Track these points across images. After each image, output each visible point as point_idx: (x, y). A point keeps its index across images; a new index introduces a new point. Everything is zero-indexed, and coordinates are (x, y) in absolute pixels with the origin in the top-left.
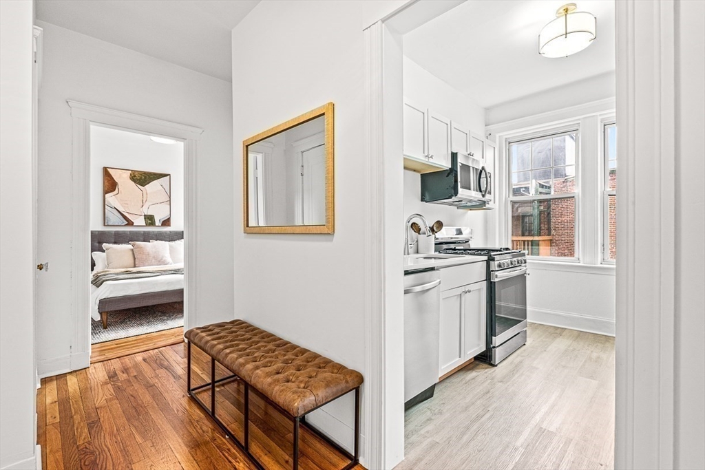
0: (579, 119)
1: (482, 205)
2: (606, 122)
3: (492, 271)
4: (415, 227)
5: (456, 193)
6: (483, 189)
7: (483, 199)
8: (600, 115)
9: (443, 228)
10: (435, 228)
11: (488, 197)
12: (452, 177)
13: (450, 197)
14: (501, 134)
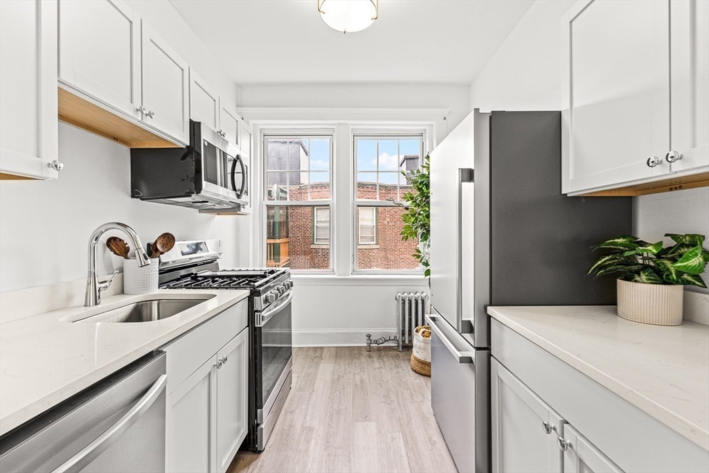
0: (334, 124)
1: (235, 209)
2: (357, 132)
3: (256, 311)
4: (115, 244)
5: (198, 189)
6: (238, 186)
7: (238, 201)
8: (352, 124)
9: (176, 243)
10: (159, 247)
11: (244, 198)
12: (191, 161)
13: (188, 195)
14: (255, 122)
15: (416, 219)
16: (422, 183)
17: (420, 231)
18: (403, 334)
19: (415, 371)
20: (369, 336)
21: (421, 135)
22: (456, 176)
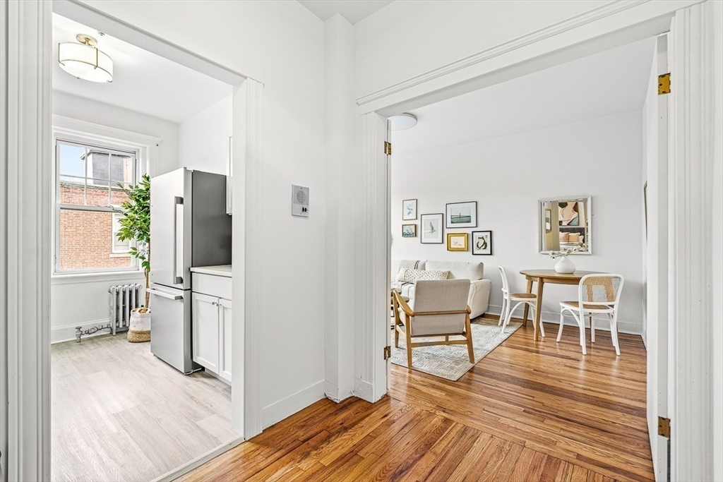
15: (135, 223)
16: (139, 196)
17: (137, 232)
18: (117, 321)
19: (133, 342)
20: (79, 328)
21: (135, 153)
22: (173, 201)
